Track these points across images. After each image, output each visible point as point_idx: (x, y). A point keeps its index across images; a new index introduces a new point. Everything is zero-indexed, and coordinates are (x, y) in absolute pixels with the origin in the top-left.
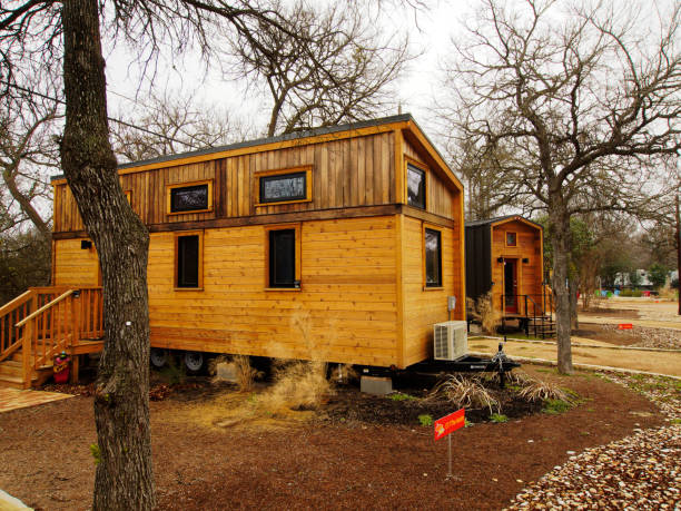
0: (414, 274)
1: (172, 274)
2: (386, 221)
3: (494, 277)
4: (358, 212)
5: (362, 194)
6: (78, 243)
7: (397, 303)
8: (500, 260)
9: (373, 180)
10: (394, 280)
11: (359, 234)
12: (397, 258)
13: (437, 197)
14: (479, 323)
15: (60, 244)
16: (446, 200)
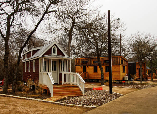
0: (122, 71)
1: (93, 70)
2: (119, 66)
3: (136, 71)
4: (116, 65)
5: (116, 63)
6: (80, 67)
7: (120, 74)
8: (138, 69)
9: (117, 62)
10: (120, 72)
11: (116, 67)
12: (120, 69)
13: (125, 62)
14: (134, 79)
15: (76, 67)
16: (126, 63)
